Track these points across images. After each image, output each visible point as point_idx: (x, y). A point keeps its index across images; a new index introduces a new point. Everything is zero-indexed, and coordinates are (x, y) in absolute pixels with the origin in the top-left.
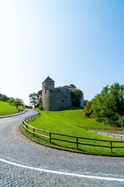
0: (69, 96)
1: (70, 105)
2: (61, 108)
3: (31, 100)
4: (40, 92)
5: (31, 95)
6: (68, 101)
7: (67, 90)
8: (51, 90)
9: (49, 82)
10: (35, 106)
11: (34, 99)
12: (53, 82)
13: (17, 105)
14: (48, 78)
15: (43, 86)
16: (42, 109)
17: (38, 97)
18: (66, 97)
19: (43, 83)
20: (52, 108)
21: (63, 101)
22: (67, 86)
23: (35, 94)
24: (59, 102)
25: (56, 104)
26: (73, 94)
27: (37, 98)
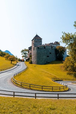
0: (53, 52)
1: (54, 60)
2: (46, 62)
3: (22, 55)
4: (30, 48)
5: (23, 51)
6: (53, 56)
7: (52, 47)
8: (38, 48)
9: (37, 39)
10: (26, 60)
11: (25, 54)
12: (41, 39)
13: (12, 61)
14: (37, 36)
15: (33, 43)
16: (31, 63)
17: (29, 52)
18: (50, 53)
19: (32, 40)
20: (39, 62)
21: (48, 56)
22: (52, 44)
23: (26, 50)
24: (45, 57)
25: (42, 59)
26: (56, 51)
27: (27, 53)
